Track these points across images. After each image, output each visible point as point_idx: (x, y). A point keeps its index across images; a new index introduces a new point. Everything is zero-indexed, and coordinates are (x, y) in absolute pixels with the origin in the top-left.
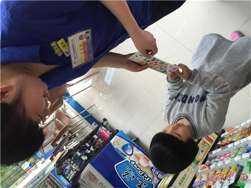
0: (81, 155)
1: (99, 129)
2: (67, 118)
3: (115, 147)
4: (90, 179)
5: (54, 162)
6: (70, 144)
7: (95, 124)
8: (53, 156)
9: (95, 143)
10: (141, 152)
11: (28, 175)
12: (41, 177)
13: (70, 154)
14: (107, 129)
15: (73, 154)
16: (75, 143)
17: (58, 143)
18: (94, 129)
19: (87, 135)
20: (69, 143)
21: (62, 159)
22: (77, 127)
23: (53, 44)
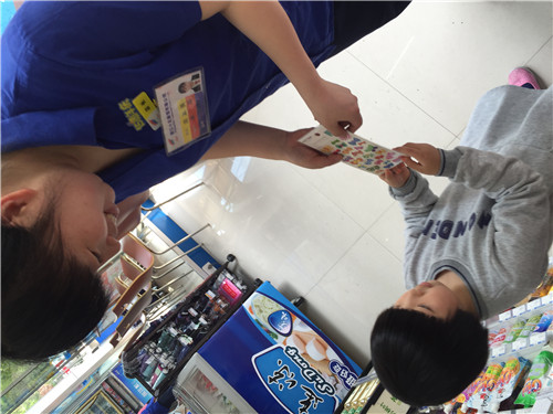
0: (179, 335)
1: (219, 279)
2: (149, 254)
3: (253, 317)
4: (198, 387)
5: (120, 350)
6: (155, 309)
7: (210, 268)
8: (117, 336)
9: (209, 309)
10: (309, 329)
11: (62, 378)
12: (92, 381)
13: (155, 332)
14: (237, 278)
15: (161, 333)
16: (165, 307)
17: (129, 307)
18: (206, 277)
19: (192, 290)
20: (152, 308)
21: (138, 342)
22: (169, 272)
23: (124, 105)
